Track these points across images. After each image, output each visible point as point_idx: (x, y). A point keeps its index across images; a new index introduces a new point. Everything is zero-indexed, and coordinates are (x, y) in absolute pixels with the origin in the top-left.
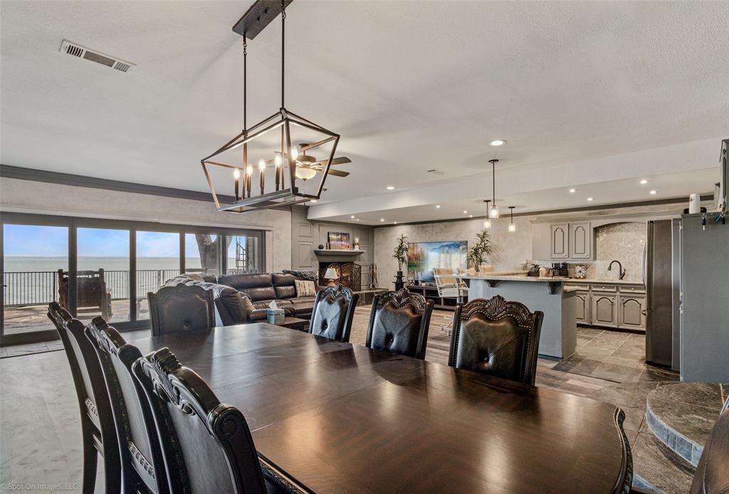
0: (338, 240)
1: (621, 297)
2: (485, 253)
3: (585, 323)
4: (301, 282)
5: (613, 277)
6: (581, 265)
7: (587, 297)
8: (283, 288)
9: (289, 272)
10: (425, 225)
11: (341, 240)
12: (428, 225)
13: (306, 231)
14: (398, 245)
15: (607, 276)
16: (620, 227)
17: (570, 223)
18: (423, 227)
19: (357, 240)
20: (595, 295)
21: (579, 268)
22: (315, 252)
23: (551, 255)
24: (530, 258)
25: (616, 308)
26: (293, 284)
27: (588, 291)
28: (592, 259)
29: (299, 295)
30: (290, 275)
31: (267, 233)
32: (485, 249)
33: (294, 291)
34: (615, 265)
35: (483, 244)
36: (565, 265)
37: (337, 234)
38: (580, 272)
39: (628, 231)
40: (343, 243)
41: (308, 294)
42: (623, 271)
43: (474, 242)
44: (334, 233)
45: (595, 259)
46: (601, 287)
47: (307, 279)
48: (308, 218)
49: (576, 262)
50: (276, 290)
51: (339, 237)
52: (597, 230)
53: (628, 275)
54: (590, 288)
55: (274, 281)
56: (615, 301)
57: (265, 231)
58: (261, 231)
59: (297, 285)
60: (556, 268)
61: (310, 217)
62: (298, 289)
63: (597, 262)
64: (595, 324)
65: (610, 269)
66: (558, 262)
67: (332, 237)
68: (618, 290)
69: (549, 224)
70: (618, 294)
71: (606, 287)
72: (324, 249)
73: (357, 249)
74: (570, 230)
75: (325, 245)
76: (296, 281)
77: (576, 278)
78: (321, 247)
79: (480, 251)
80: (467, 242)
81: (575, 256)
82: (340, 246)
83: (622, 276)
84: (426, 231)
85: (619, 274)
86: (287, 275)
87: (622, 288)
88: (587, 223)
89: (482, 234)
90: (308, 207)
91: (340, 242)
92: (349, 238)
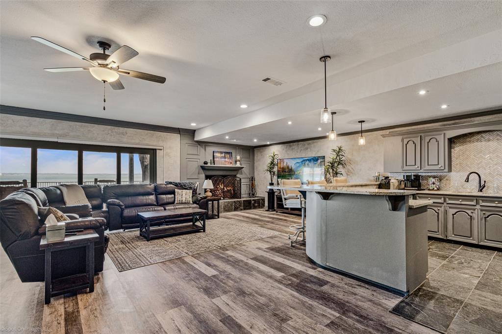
0: (222, 157)
1: (482, 210)
2: (340, 166)
3: (440, 237)
4: (180, 191)
5: (472, 189)
6: (434, 177)
7: (442, 209)
8: (164, 196)
9: (171, 183)
10: (291, 144)
11: (225, 157)
12: (294, 144)
13: (193, 150)
15: (464, 188)
16: (479, 137)
17: (422, 135)
18: (290, 146)
19: (238, 158)
20: (450, 208)
21: (432, 180)
22: (202, 167)
23: (403, 167)
24: (381, 170)
25: (475, 222)
26: (173, 193)
27: (443, 203)
28: (446, 170)
29: (176, 202)
30: (172, 185)
31: (158, 151)
32: (339, 163)
33: (173, 199)
34: (474, 177)
35: (338, 158)
36: (417, 177)
37: (221, 153)
38: (434, 184)
39: (489, 140)
40: (227, 160)
41: (184, 201)
42: (482, 183)
43: (330, 156)
44: (219, 152)
45: (450, 170)
46: (458, 200)
47: (186, 189)
48: (195, 139)
49: (429, 174)
50: (157, 198)
51: (223, 155)
52: (452, 141)
53: (488, 187)
54: (445, 201)
55: (157, 191)
56: (475, 215)
57: (156, 149)
59: (176, 194)
60: (408, 180)
62: (176, 197)
63: (453, 174)
64: (450, 238)
65: (467, 180)
66: (410, 174)
67: (217, 155)
68: (477, 203)
69: (400, 138)
70: (478, 207)
71: (463, 200)
72: (209, 165)
73: (238, 165)
74: (423, 142)
75: (209, 161)
76: (176, 190)
77: (429, 190)
78: (206, 163)
79: (336, 165)
80: (324, 156)
81: (427, 168)
82: (223, 162)
83: (481, 188)
84: (293, 149)
85: (478, 185)
86: (170, 185)
87: (483, 201)
88: (441, 134)
89: (338, 150)
90: (195, 131)
91: (224, 159)
92: (232, 156)
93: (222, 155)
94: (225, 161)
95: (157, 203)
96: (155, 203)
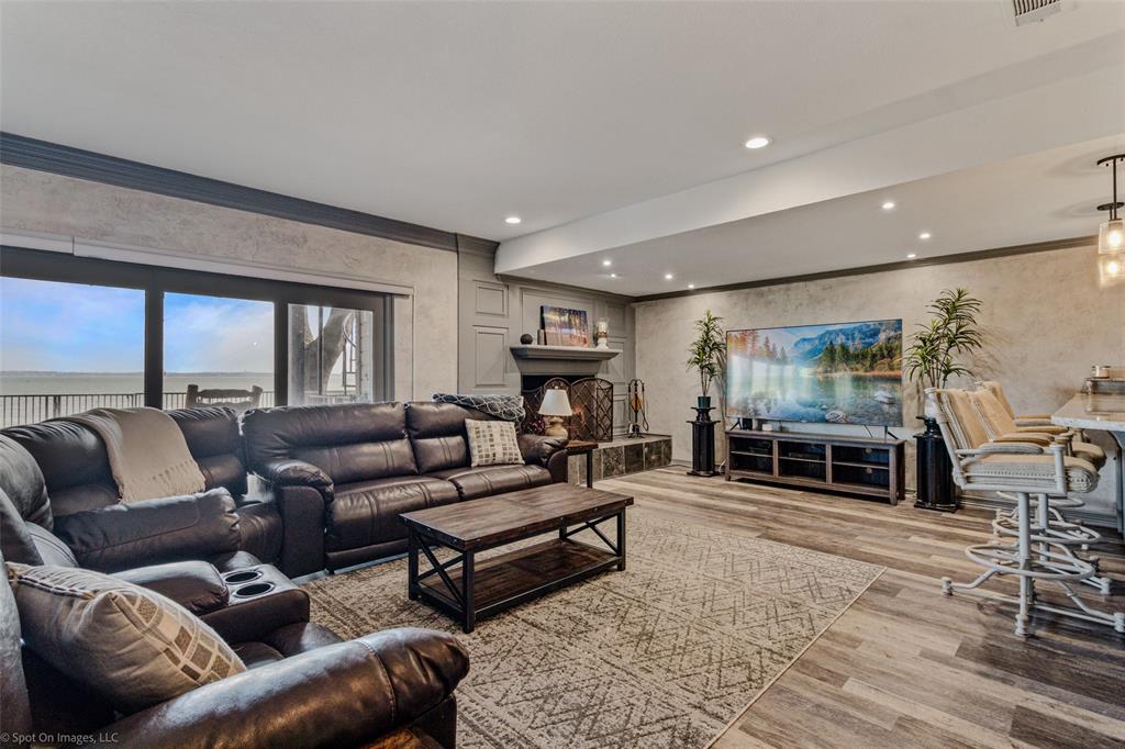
0: (563, 325)
4: (482, 425)
8: (435, 442)
9: (450, 399)
10: (765, 289)
11: (569, 325)
13: (493, 300)
14: (698, 336)
19: (603, 327)
22: (514, 351)
26: (461, 430)
29: (476, 461)
30: (452, 406)
31: (397, 301)
32: (956, 339)
33: (463, 449)
35: (952, 326)
37: (561, 311)
40: (574, 331)
41: (499, 458)
44: (555, 309)
47: (497, 418)
48: (496, 272)
50: (414, 448)
51: (565, 318)
55: (412, 426)
57: (391, 294)
58: (383, 295)
59: (472, 434)
61: (501, 268)
62: (473, 444)
67: (551, 317)
72: (534, 345)
73: (603, 346)
75: (535, 336)
76: (470, 423)
78: (526, 340)
79: (943, 342)
80: (900, 321)
82: (567, 339)
86: (447, 407)
90: (497, 244)
91: (567, 331)
92: (585, 321)
93: (563, 319)
94: (571, 336)
95: (418, 467)
96: (413, 467)
